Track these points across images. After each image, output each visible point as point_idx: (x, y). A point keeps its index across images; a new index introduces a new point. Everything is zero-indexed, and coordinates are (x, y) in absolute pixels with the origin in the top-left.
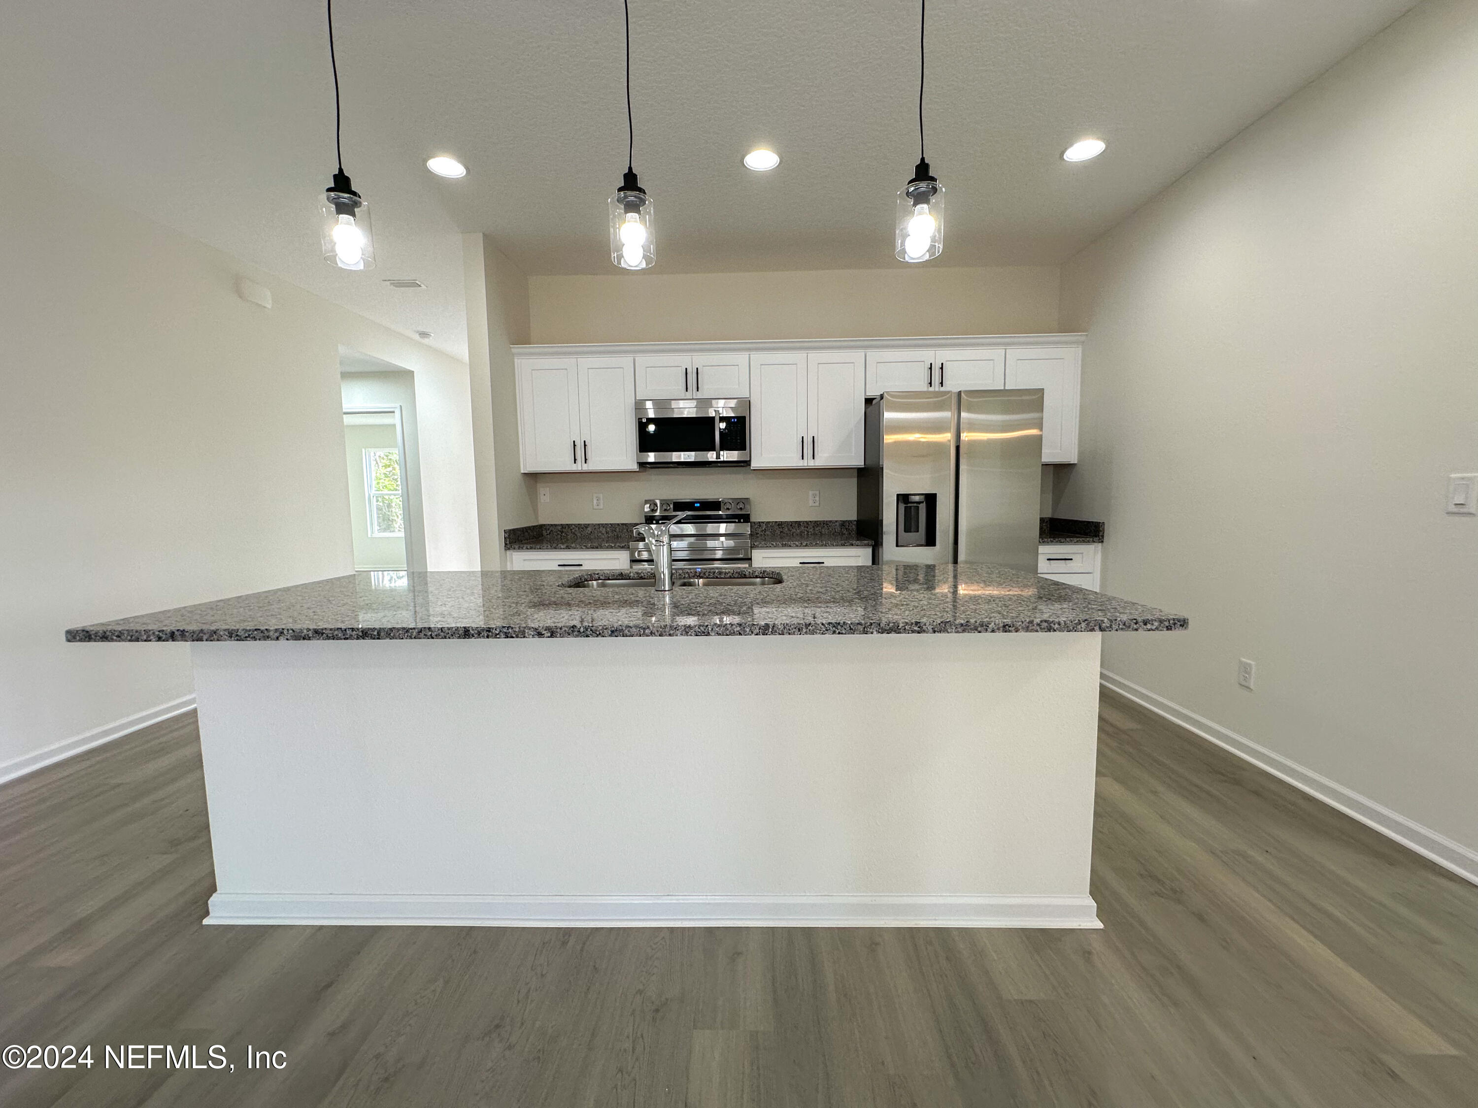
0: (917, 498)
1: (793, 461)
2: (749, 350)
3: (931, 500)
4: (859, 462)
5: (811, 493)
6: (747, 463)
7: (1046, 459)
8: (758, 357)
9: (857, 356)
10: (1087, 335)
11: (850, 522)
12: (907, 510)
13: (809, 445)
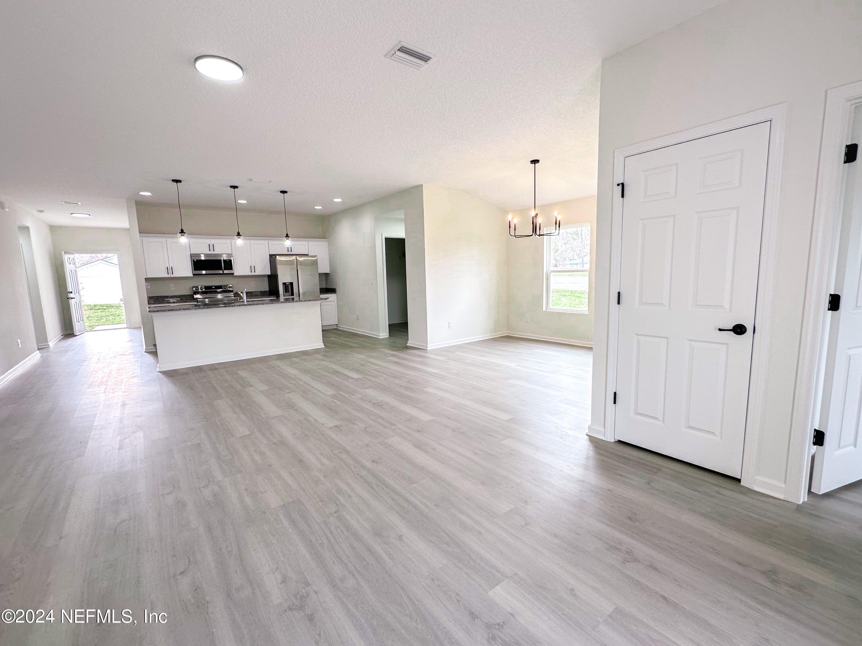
0: (288, 284)
1: (248, 273)
2: (231, 239)
3: (292, 284)
4: (269, 273)
5: (253, 283)
6: (233, 274)
7: (319, 272)
9: (266, 242)
10: (329, 239)
11: (267, 291)
12: (286, 287)
13: (253, 268)
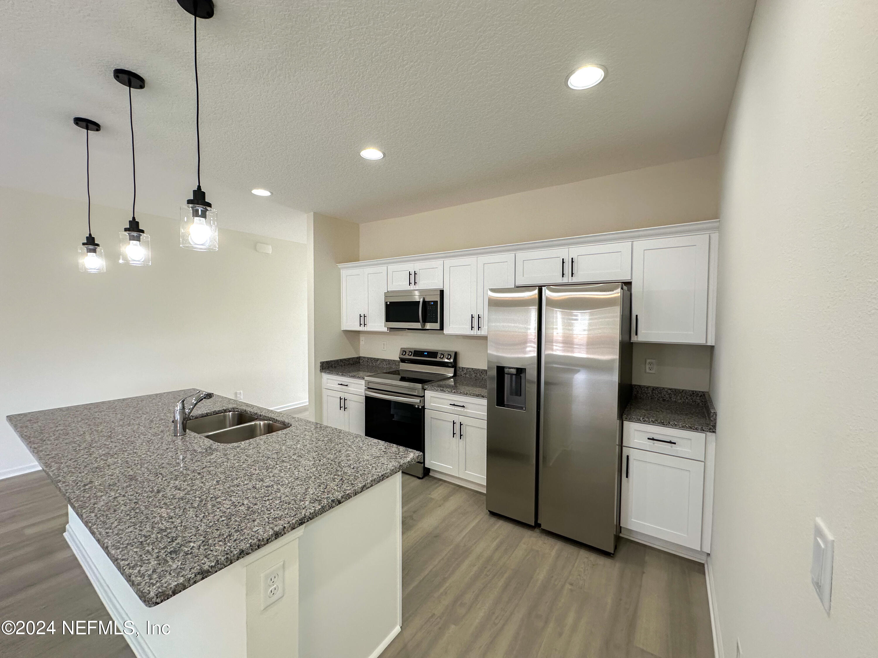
0: (512, 371)
1: (467, 331)
2: (442, 258)
6: (441, 331)
8: (449, 262)
9: (509, 257)
10: (719, 221)
